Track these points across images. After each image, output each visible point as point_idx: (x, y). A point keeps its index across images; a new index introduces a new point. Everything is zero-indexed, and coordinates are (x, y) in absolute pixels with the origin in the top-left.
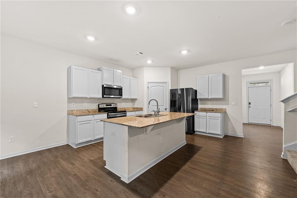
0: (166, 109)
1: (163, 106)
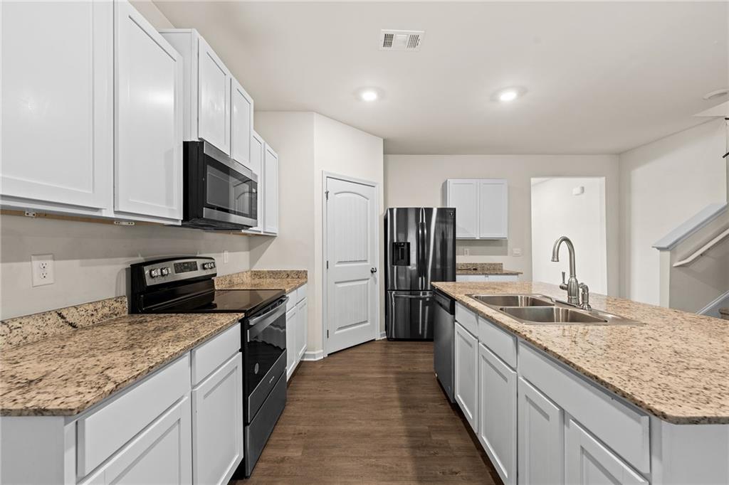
0: (372, 272)
1: (366, 261)
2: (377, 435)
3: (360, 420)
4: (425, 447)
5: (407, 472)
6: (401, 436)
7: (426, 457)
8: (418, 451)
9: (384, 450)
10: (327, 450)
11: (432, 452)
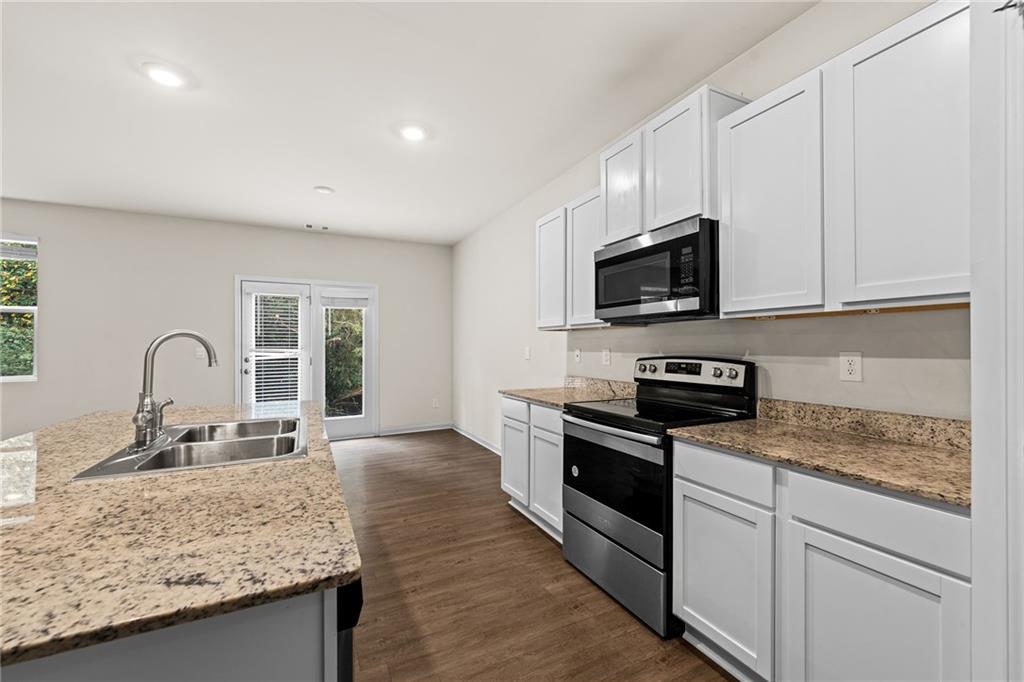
2: (476, 641)
3: (517, 658)
4: (400, 646)
5: (419, 608)
6: (438, 652)
7: (397, 632)
8: (408, 637)
9: (454, 622)
10: (524, 601)
11: (389, 642)
